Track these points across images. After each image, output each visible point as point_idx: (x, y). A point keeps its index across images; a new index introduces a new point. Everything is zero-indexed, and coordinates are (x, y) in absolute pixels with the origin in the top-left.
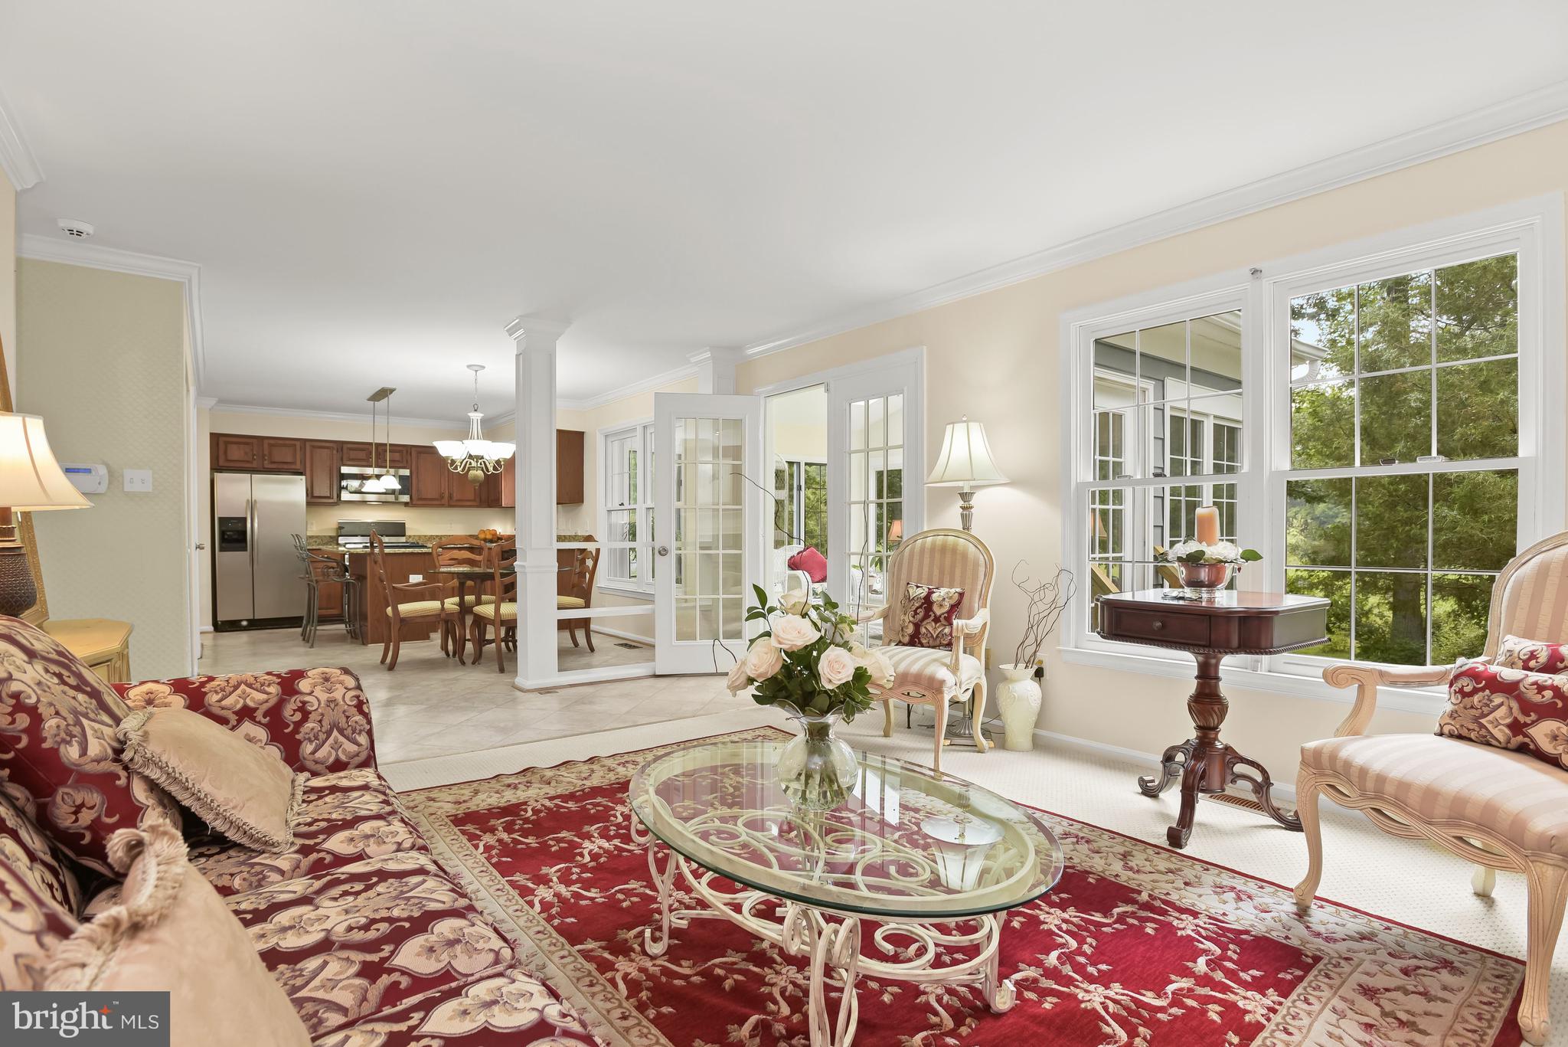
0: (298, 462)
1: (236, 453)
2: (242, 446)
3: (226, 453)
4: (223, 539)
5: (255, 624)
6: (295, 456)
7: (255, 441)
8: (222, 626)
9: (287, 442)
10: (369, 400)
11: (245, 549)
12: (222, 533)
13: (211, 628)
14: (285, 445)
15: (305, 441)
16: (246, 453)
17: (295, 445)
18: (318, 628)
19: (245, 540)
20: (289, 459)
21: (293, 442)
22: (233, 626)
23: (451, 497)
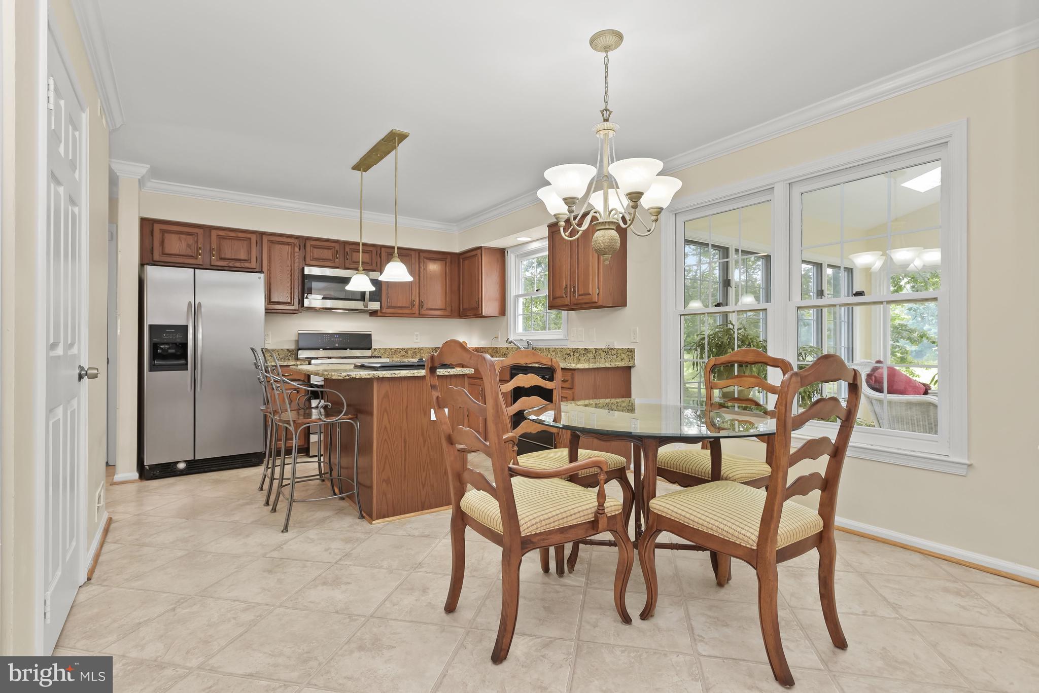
0: (254, 259)
1: (176, 245)
2: (184, 236)
3: (162, 243)
4: (155, 355)
5: (196, 467)
6: (249, 252)
7: (200, 231)
8: (147, 472)
9: (240, 235)
10: (354, 168)
11: (184, 367)
12: (154, 347)
13: (136, 475)
14: (237, 239)
15: (262, 234)
16: (189, 246)
17: (250, 239)
18: (299, 460)
19: (185, 356)
20: (243, 256)
21: (248, 235)
22: (166, 471)
23: (421, 305)
